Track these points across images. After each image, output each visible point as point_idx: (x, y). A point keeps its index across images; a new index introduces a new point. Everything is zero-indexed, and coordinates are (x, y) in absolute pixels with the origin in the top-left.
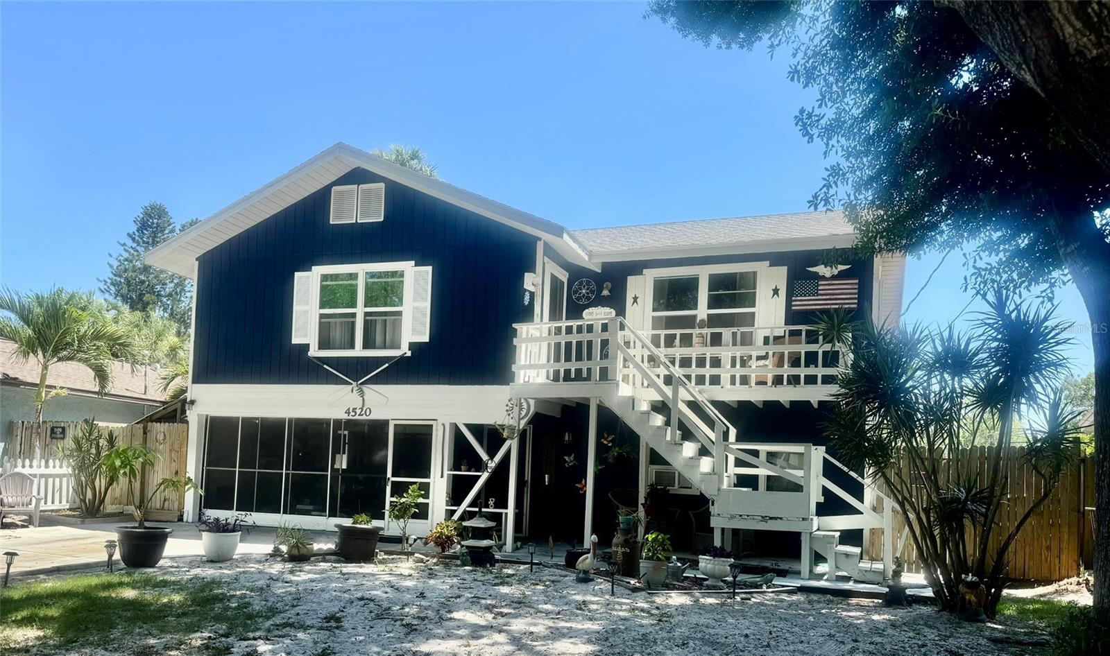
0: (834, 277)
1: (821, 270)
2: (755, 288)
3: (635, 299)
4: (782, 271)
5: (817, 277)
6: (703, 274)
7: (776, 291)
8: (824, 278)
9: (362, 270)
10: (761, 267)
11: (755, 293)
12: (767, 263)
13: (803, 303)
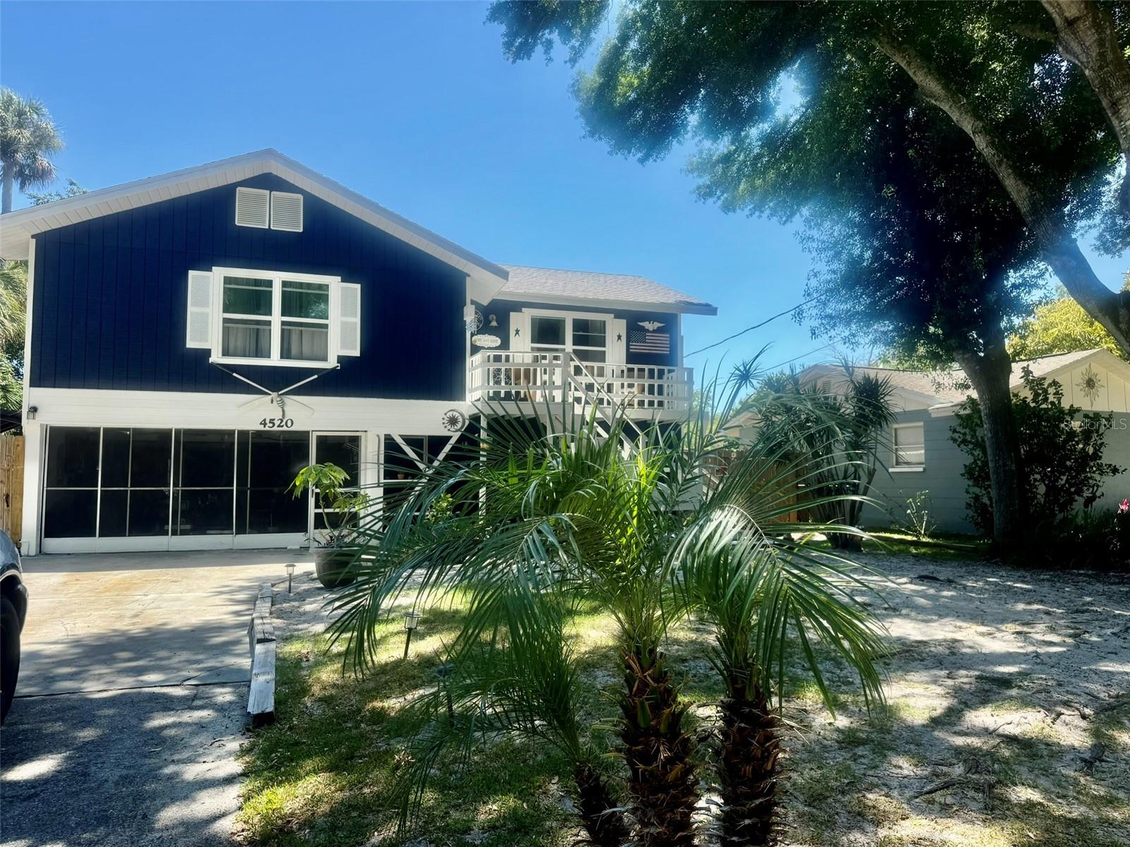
0: (654, 331)
1: (647, 325)
2: (605, 333)
3: (517, 332)
4: (623, 323)
5: (643, 329)
6: (569, 318)
7: (619, 337)
8: (648, 331)
9: (278, 278)
10: (608, 318)
11: (605, 337)
12: (613, 316)
13: (637, 348)
